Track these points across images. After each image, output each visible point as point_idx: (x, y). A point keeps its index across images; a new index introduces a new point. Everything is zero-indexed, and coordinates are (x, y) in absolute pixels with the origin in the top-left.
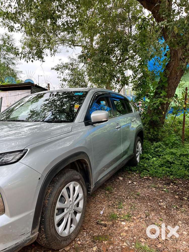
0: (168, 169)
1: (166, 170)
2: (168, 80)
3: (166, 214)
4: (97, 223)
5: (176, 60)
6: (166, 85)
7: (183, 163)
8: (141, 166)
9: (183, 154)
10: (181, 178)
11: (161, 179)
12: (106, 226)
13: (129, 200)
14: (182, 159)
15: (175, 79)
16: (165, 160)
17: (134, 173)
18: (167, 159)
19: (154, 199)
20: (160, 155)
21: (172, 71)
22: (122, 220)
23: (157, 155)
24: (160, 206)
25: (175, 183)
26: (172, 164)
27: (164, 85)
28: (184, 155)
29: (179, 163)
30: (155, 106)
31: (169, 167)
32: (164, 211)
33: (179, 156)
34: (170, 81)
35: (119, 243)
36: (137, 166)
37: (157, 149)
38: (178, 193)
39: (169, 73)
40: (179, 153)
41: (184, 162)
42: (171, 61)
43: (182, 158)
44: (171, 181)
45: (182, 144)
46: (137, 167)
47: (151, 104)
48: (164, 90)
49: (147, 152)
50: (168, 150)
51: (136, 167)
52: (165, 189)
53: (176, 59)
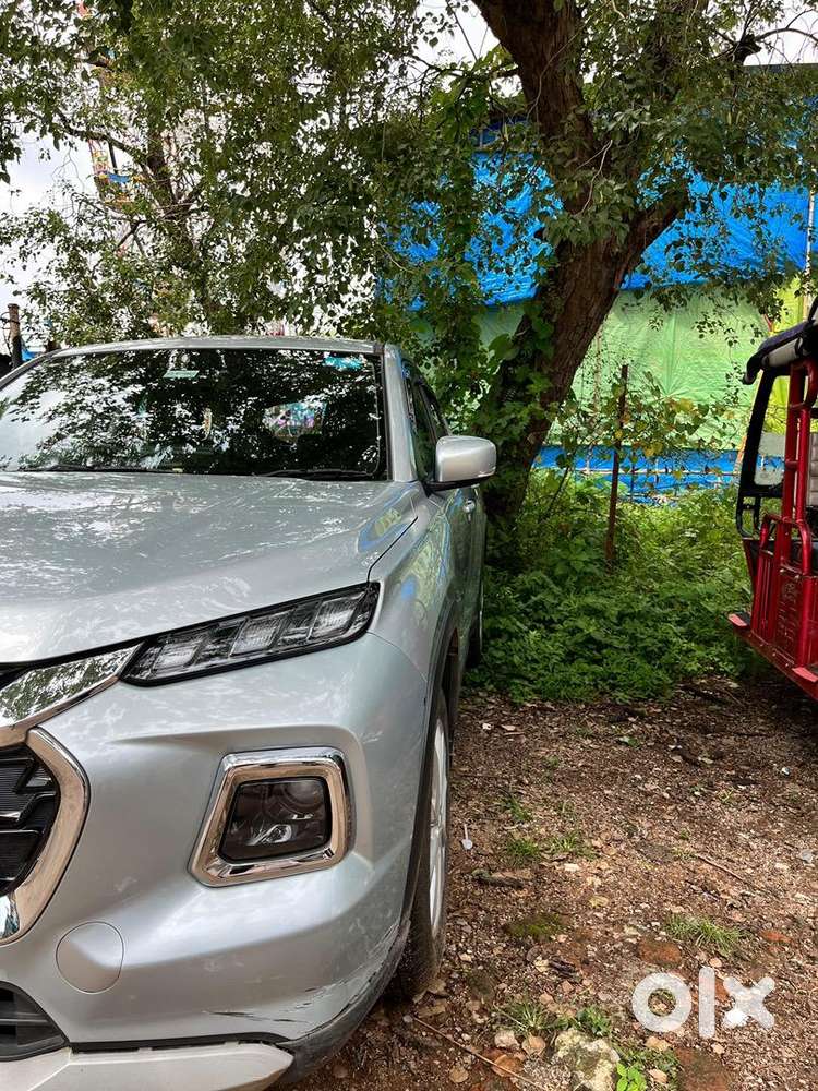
0: (599, 669)
1: (593, 673)
2: (556, 334)
3: (681, 816)
4: (481, 882)
5: (589, 260)
6: (549, 352)
7: (641, 645)
8: (499, 662)
9: (630, 611)
10: (649, 697)
11: (586, 705)
12: (520, 888)
13: (533, 788)
14: (630, 632)
15: (580, 330)
16: (579, 637)
17: (481, 694)
18: (586, 632)
19: (614, 774)
20: (552, 621)
21: (572, 300)
22: (560, 857)
23: (539, 621)
24: (647, 795)
25: (642, 716)
26: (605, 651)
27: (541, 352)
28: (633, 616)
29: (627, 646)
30: (516, 430)
31: (598, 662)
32: (672, 807)
33: (616, 622)
34: (561, 337)
35: (607, 933)
36: (480, 667)
37: (535, 596)
38: (673, 747)
39: (558, 304)
40: (615, 611)
41: (642, 640)
42: (571, 260)
43: (628, 626)
44: (626, 710)
45: (608, 576)
46: (482, 669)
47: (499, 425)
48: (540, 370)
49: (498, 609)
50: (573, 601)
51: (480, 670)
52: (626, 739)
53: (589, 255)
